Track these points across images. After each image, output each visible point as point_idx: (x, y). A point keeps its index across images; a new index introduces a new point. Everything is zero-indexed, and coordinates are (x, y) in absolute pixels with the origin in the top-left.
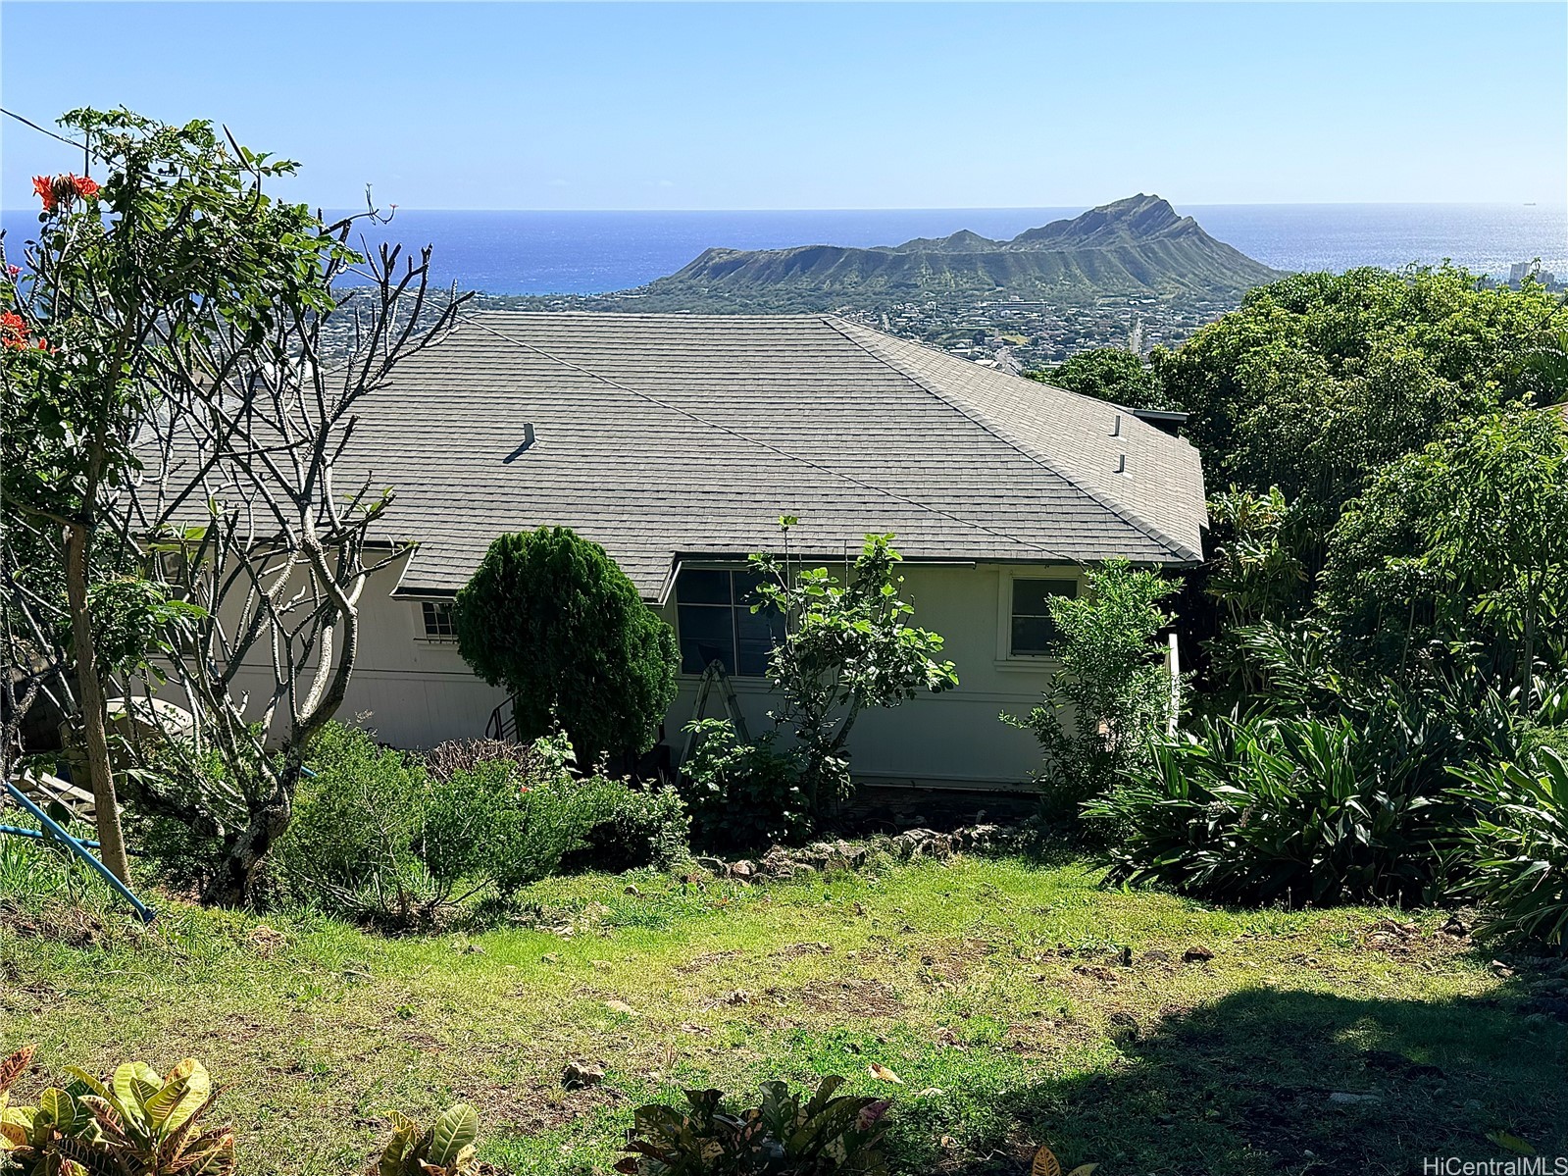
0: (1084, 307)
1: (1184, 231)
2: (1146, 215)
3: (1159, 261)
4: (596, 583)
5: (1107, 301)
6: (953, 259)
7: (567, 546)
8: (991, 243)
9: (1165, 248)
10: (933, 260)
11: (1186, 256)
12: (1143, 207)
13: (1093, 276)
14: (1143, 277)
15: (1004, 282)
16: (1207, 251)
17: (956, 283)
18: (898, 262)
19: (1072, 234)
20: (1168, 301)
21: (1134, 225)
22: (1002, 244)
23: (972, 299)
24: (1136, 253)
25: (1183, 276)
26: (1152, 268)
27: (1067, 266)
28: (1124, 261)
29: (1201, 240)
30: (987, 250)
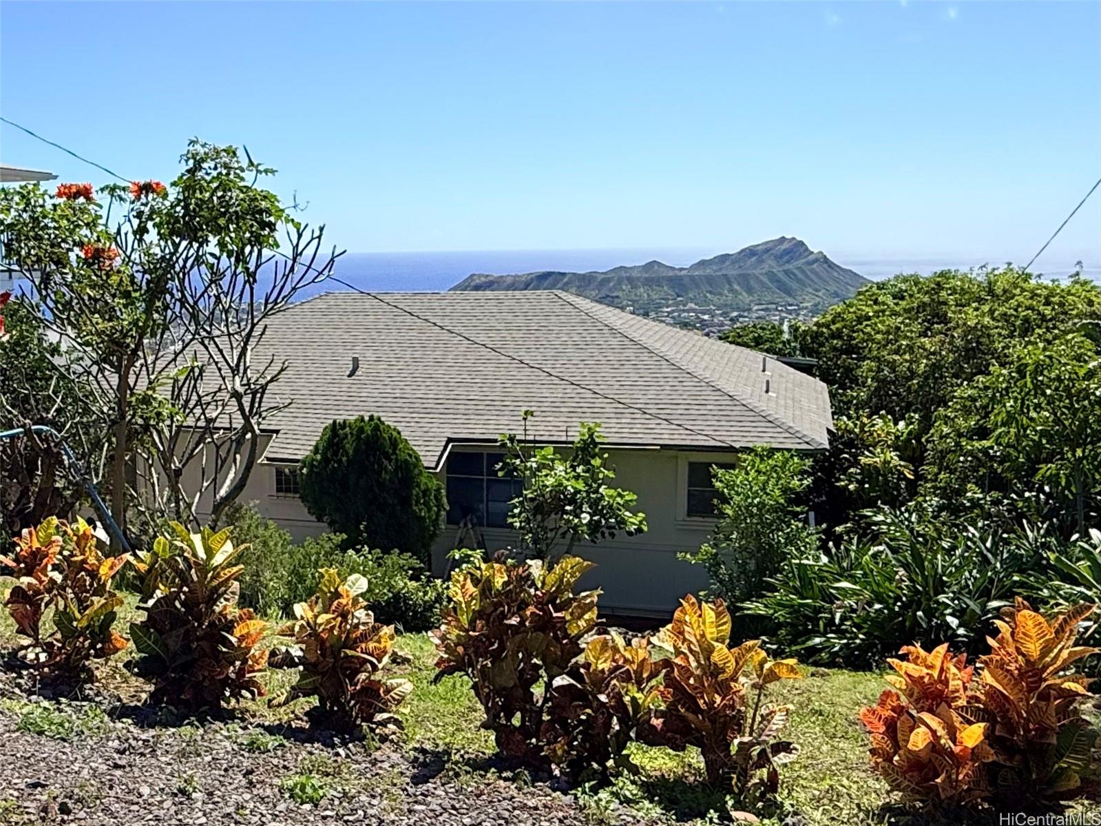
0: (744, 311)
1: (816, 260)
2: (787, 252)
3: (799, 281)
4: (394, 453)
5: (761, 307)
6: (646, 279)
7: (377, 428)
8: (672, 268)
9: (803, 272)
10: (630, 280)
11: (819, 277)
12: (785, 246)
13: (750, 291)
14: (788, 292)
15: (683, 294)
16: (835, 274)
17: (649, 295)
18: (605, 281)
19: (733, 263)
20: (806, 308)
21: (778, 257)
22: (682, 269)
23: (660, 306)
24: (781, 275)
25: (817, 290)
26: (794, 285)
27: (730, 283)
28: (772, 281)
29: (829, 266)
30: (671, 274)
